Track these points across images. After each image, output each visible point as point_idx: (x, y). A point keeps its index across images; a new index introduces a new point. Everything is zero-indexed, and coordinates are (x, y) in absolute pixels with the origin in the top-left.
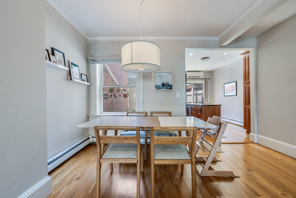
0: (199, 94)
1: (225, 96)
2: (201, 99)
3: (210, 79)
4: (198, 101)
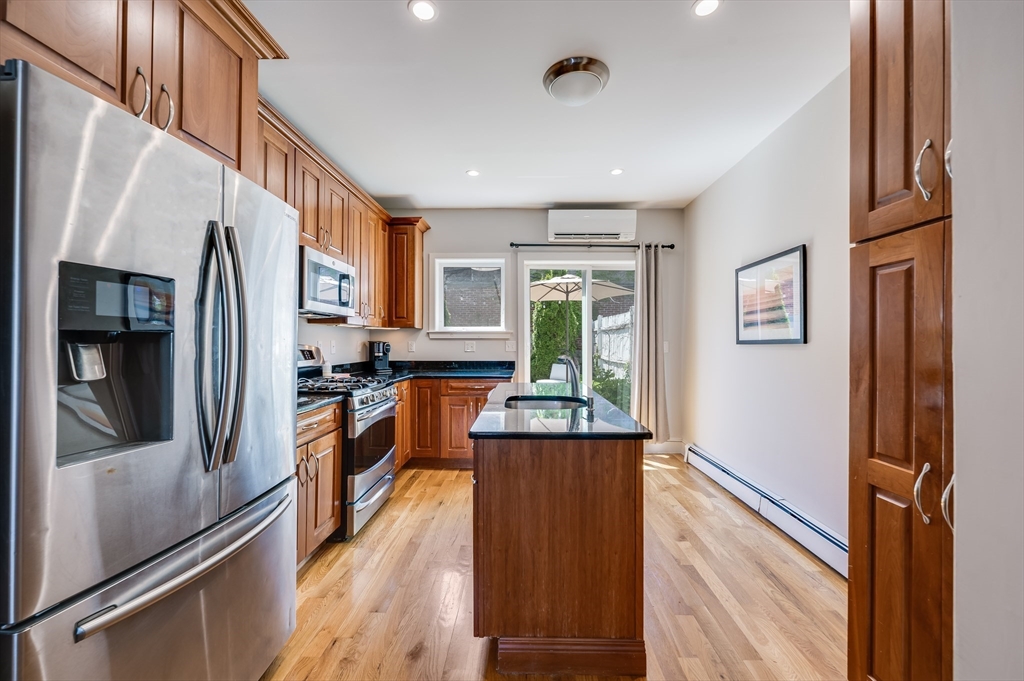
1: (738, 341)
3: (672, 247)
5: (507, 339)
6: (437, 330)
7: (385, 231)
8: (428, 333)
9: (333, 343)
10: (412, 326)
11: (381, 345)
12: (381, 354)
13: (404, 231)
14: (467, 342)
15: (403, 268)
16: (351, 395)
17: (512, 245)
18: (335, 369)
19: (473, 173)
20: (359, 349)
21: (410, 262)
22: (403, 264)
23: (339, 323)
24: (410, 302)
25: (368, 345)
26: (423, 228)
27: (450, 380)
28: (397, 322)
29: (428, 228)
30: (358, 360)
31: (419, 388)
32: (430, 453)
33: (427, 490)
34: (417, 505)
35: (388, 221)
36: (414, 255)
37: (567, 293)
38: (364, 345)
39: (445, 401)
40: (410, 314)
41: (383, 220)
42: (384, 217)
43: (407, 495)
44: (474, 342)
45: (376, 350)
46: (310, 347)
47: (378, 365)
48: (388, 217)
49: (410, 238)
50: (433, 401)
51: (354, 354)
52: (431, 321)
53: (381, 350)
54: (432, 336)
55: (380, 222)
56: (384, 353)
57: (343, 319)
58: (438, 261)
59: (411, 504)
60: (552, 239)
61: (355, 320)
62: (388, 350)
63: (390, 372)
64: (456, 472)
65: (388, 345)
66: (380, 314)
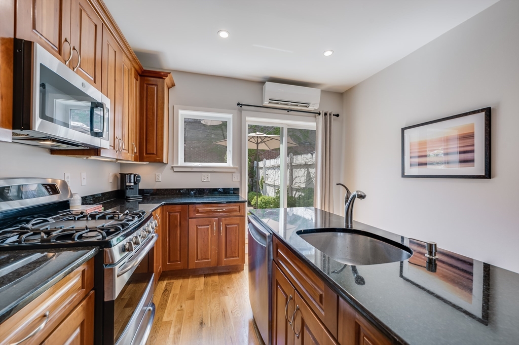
0: (299, 166)
1: (403, 176)
2: (303, 179)
3: (338, 115)
4: (294, 182)
5: (234, 172)
6: (179, 165)
7: (137, 80)
8: (173, 167)
9: (84, 175)
10: (160, 161)
11: (132, 176)
12: (132, 184)
13: (154, 83)
14: (204, 174)
15: (153, 113)
16: (109, 245)
17: (239, 104)
18: (85, 201)
19: (224, 35)
20: (111, 180)
21: (159, 108)
22: (153, 109)
23: (91, 155)
24: (159, 142)
25: (119, 176)
26: (170, 85)
27: (197, 205)
28: (147, 157)
29: (173, 85)
30: (110, 189)
31: (169, 212)
32: (179, 265)
33: (184, 306)
34: (179, 331)
35: (139, 71)
36: (163, 103)
37: (257, 144)
38: (116, 176)
39: (193, 223)
40: (159, 151)
41: (136, 70)
42: (137, 67)
43: (165, 319)
44: (209, 174)
45: (128, 180)
46: (54, 180)
47: (129, 193)
48: (141, 68)
49: (160, 89)
50: (182, 223)
51: (105, 184)
52: (175, 157)
53: (132, 181)
54: (175, 169)
55: (133, 70)
56: (135, 183)
57: (95, 151)
58: (181, 112)
59: (172, 330)
60: (266, 103)
61: (108, 154)
62: (139, 181)
63: (140, 198)
64: (202, 279)
65: (139, 177)
66: (133, 150)
